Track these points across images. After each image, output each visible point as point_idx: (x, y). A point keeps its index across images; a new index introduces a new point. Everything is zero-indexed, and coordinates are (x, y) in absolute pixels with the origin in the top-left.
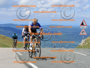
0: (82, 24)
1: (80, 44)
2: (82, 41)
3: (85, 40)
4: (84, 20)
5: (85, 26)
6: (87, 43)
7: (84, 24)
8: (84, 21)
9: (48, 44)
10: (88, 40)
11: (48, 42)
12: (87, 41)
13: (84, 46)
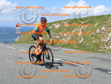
3: (19, 37)
4: (18, 23)
5: (19, 27)
10: (21, 37)
13: (18, 42)
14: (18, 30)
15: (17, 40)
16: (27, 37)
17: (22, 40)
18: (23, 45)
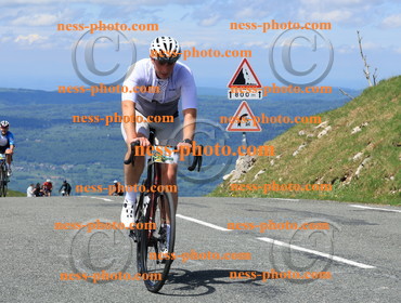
0: (240, 80)
1: (231, 177)
2: (238, 162)
4: (245, 60)
6: (261, 172)
7: (249, 79)
8: (245, 67)
9: (97, 178)
10: (265, 158)
11: (99, 168)
12: (262, 161)
14: (244, 111)
15: (234, 175)
16: (301, 157)
17: (269, 172)
18: (277, 210)
